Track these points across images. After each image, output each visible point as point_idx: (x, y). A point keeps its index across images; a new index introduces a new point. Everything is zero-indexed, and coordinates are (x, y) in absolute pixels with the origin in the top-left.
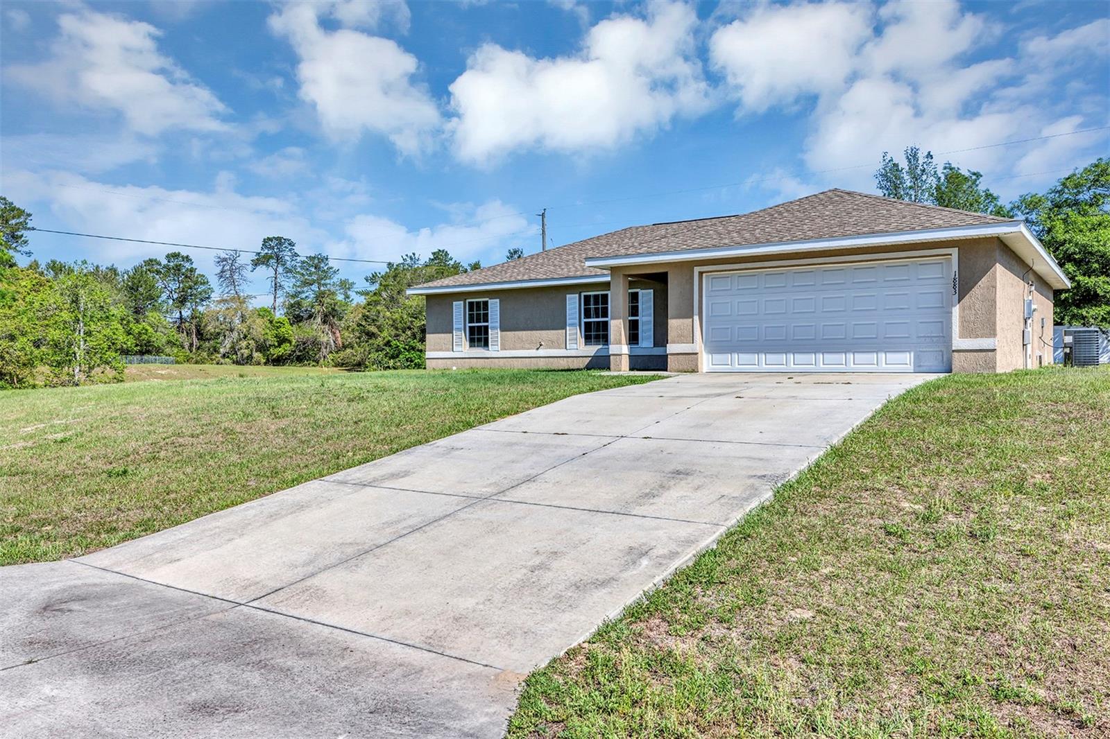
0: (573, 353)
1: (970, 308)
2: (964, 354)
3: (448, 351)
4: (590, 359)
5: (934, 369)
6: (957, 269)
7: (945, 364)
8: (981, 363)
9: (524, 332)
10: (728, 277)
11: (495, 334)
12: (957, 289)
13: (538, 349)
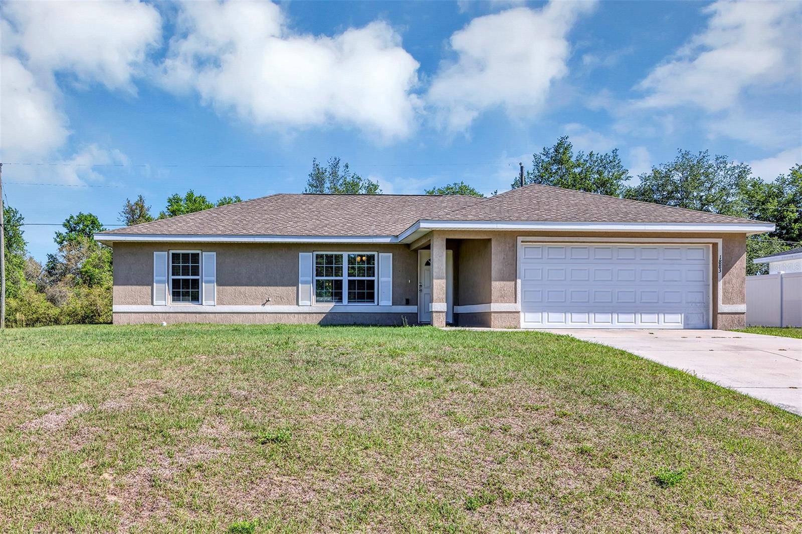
0: (306, 310)
1: (729, 283)
2: (725, 315)
3: (146, 304)
4: (324, 315)
5: (698, 326)
6: (721, 255)
7: (704, 323)
8: (736, 322)
9: (247, 287)
10: (539, 248)
11: (208, 288)
12: (721, 268)
13: (264, 305)
